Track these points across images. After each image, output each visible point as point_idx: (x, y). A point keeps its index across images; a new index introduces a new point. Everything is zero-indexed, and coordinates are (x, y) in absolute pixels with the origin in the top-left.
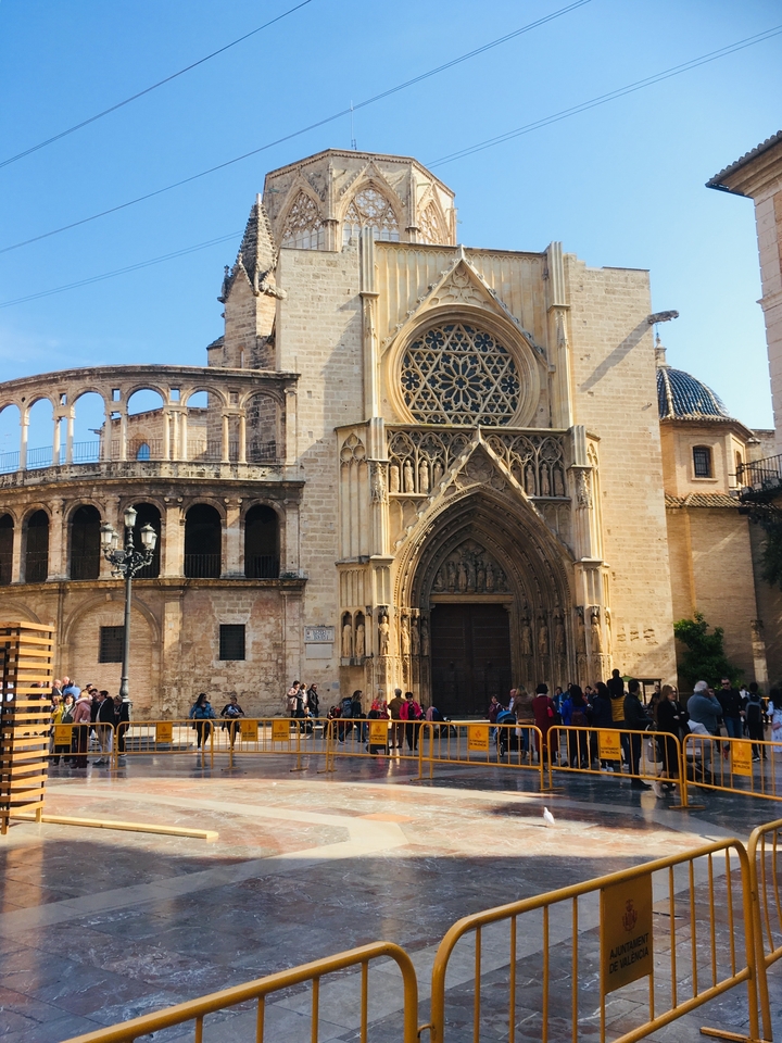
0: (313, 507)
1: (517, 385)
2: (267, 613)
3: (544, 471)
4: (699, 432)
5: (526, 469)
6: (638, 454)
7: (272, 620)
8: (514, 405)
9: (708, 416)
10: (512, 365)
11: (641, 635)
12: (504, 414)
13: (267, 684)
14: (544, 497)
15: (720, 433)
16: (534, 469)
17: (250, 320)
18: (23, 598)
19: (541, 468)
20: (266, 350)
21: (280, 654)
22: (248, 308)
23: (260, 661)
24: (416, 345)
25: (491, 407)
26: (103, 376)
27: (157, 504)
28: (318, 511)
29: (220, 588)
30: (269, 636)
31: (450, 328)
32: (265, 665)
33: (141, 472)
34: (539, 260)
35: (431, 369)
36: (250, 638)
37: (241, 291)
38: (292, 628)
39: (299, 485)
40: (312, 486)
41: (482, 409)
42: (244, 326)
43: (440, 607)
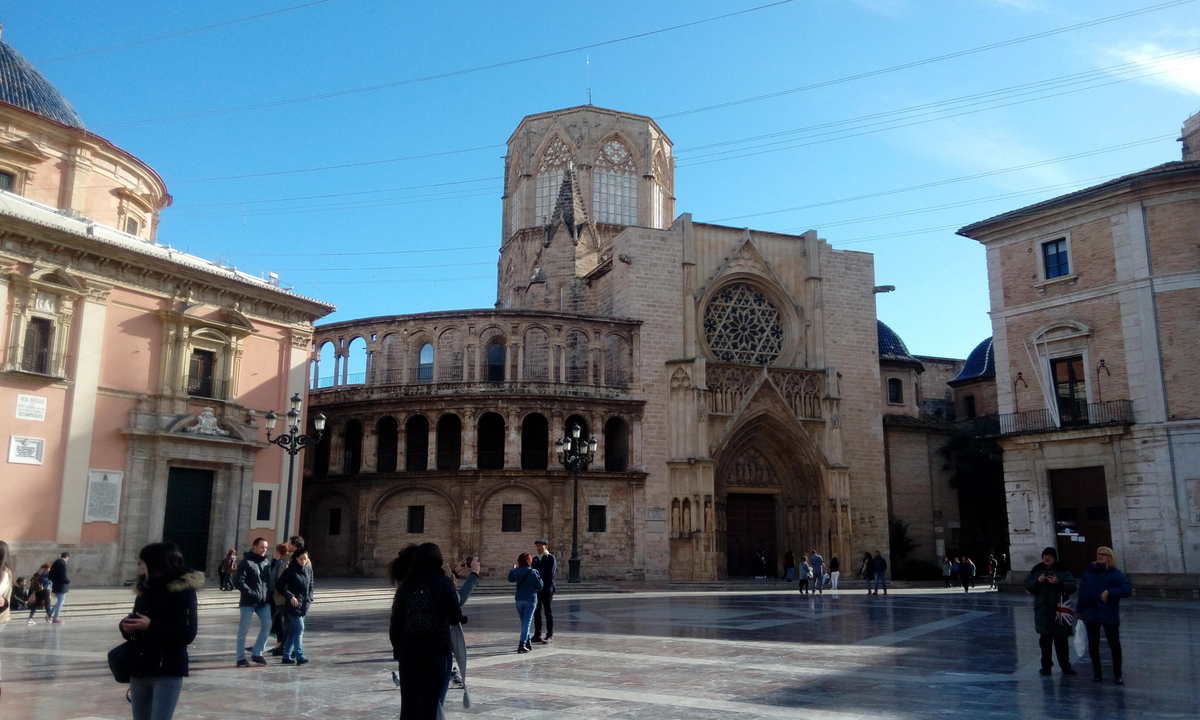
0: (651, 420)
1: (781, 333)
2: (621, 497)
3: (807, 399)
4: (893, 368)
5: (796, 397)
6: (865, 388)
7: (624, 503)
8: (779, 347)
9: (899, 357)
10: (778, 318)
11: (867, 520)
12: (773, 353)
13: (621, 550)
14: (808, 419)
15: (907, 370)
16: (800, 398)
17: (570, 264)
18: (439, 481)
19: (805, 397)
20: (584, 289)
21: (629, 528)
22: (568, 254)
23: (616, 533)
24: (714, 299)
25: (764, 347)
26: (505, 316)
27: (547, 414)
28: (654, 423)
29: (589, 478)
30: (622, 514)
31: (737, 288)
32: (619, 536)
33: (533, 389)
34: (799, 241)
35: (725, 318)
36: (609, 515)
37: (562, 240)
38: (638, 509)
39: (643, 403)
40: (649, 404)
41: (758, 348)
42: (564, 268)
43: (731, 496)
